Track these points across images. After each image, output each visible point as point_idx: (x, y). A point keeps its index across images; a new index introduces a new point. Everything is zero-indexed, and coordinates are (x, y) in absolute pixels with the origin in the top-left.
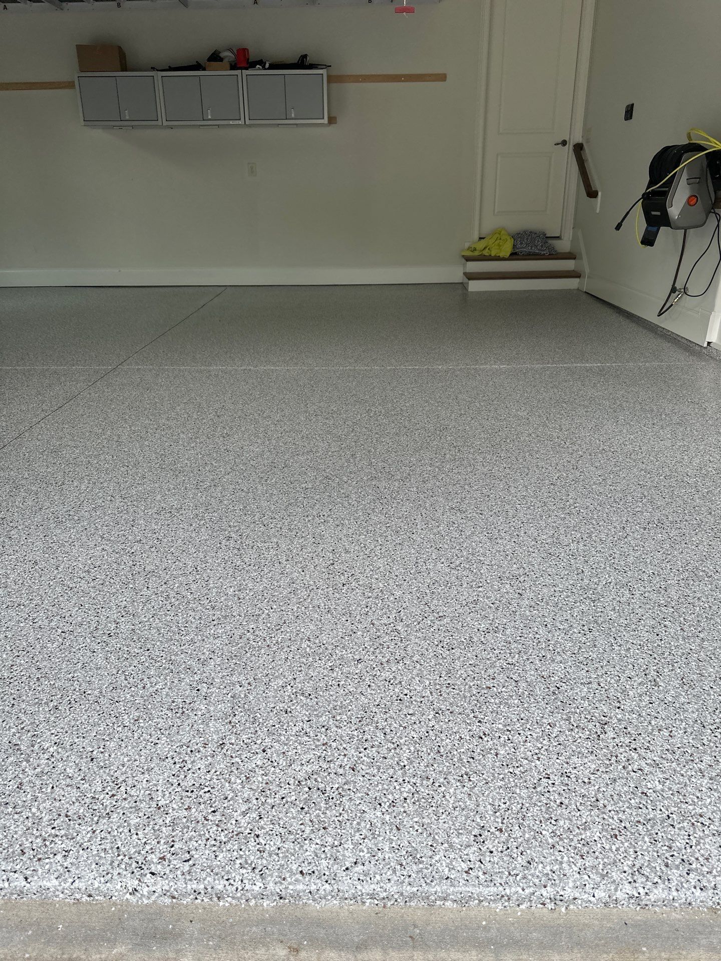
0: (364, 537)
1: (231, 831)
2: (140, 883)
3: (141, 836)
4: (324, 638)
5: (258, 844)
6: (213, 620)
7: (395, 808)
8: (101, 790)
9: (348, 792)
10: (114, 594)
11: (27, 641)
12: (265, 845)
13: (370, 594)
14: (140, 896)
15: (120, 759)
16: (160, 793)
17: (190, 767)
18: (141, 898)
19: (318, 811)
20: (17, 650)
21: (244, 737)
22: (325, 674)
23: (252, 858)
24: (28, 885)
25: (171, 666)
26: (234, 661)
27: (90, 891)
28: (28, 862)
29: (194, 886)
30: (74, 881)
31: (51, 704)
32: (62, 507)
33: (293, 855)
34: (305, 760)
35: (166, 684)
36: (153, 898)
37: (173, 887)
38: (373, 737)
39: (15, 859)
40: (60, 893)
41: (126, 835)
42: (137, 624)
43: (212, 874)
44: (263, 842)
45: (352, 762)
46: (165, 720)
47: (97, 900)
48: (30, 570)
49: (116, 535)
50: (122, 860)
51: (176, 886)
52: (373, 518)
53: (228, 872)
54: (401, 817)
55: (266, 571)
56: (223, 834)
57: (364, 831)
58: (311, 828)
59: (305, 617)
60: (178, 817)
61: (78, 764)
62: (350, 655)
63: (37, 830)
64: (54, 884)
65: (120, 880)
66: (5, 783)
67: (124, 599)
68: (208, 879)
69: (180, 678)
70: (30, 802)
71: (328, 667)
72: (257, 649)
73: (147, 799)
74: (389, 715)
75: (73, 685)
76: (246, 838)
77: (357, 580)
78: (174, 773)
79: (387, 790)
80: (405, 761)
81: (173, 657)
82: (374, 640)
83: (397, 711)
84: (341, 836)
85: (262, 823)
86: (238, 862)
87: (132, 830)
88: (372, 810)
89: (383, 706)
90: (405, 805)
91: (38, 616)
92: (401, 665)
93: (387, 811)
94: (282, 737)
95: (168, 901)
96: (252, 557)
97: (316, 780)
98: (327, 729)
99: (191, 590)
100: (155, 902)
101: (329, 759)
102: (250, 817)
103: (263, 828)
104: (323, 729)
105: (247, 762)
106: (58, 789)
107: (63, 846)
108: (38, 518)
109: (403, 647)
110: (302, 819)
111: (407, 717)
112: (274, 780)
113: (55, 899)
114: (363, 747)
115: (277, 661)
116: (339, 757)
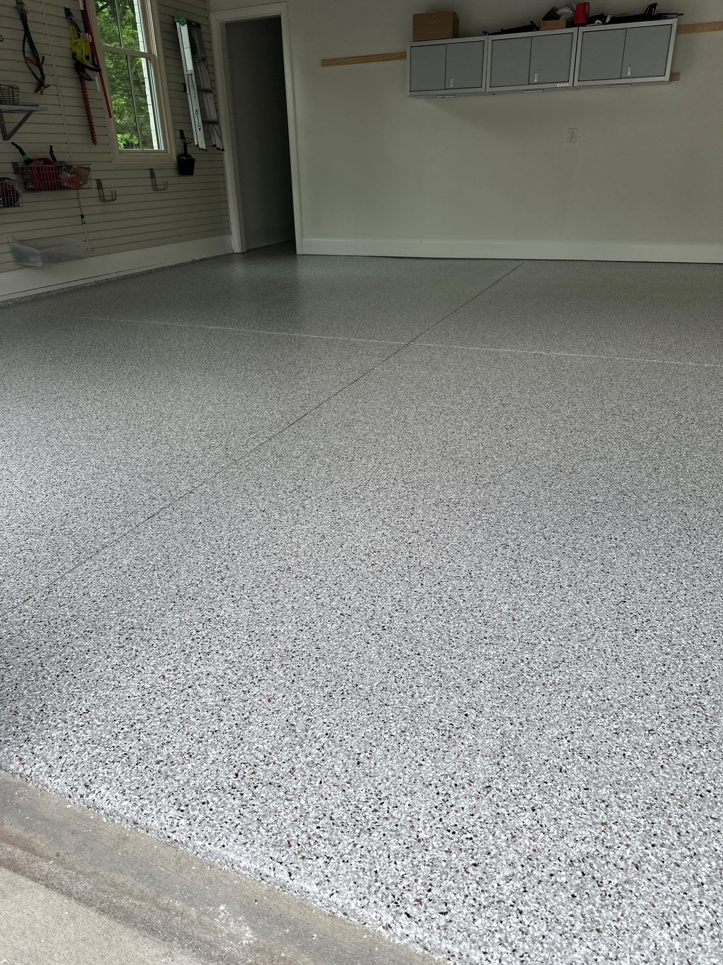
0: (664, 575)
1: (492, 895)
2: (395, 921)
3: (399, 867)
4: (609, 691)
5: (521, 922)
6: (486, 638)
7: (687, 936)
8: (364, 800)
9: (630, 895)
10: (390, 584)
11: (310, 616)
12: (529, 926)
13: (669, 650)
14: (392, 933)
15: (384, 771)
16: (421, 823)
17: (453, 803)
18: (393, 936)
19: (591, 906)
20: (301, 624)
21: (512, 785)
22: (608, 737)
23: (513, 937)
24: (291, 881)
25: (440, 679)
26: (505, 691)
27: (346, 909)
28: (293, 857)
29: (449, 947)
30: (333, 894)
31: (326, 690)
32: (350, 483)
33: (559, 951)
34: (579, 836)
35: (434, 698)
36: (405, 941)
37: (427, 939)
38: (664, 833)
39: (282, 849)
40: (318, 901)
41: (385, 861)
42: (409, 623)
43: (468, 939)
44: (527, 923)
45: (636, 857)
46: (431, 741)
47: (351, 921)
48: (318, 543)
49: (396, 522)
50: (379, 887)
51: (430, 939)
52: (677, 552)
53: (485, 944)
54: (694, 950)
55: (545, 593)
56: (482, 895)
57: (646, 951)
58: (582, 925)
59: (587, 660)
60: (437, 858)
61: (345, 764)
62: (639, 721)
63: (304, 824)
64: (314, 890)
65: (375, 910)
66: (280, 763)
67: (399, 592)
68: (464, 943)
69: (449, 695)
70: (299, 791)
71: (612, 729)
72: (531, 684)
73: (408, 826)
74: (686, 811)
75: (346, 674)
76: (507, 909)
77: (654, 629)
78: (436, 805)
79: (678, 908)
80: (703, 877)
81: (443, 670)
82: (671, 710)
83: (697, 810)
84: (618, 948)
85: (527, 898)
86: (497, 935)
87: (391, 857)
88: (658, 927)
89: (679, 797)
90: (700, 935)
91: (321, 592)
92: (705, 750)
93: (677, 936)
94: (555, 800)
95: (420, 950)
96: (530, 574)
97: (591, 865)
98: (607, 806)
99: (464, 597)
100: (406, 945)
101: (608, 845)
102: (513, 886)
103: (526, 904)
104: (603, 805)
105: (514, 817)
106: (325, 786)
107: (325, 850)
108: (329, 492)
109: (708, 729)
110: (572, 910)
111: (709, 820)
112: (543, 849)
113: (313, 904)
114: (650, 843)
115: (553, 706)
116: (620, 845)
